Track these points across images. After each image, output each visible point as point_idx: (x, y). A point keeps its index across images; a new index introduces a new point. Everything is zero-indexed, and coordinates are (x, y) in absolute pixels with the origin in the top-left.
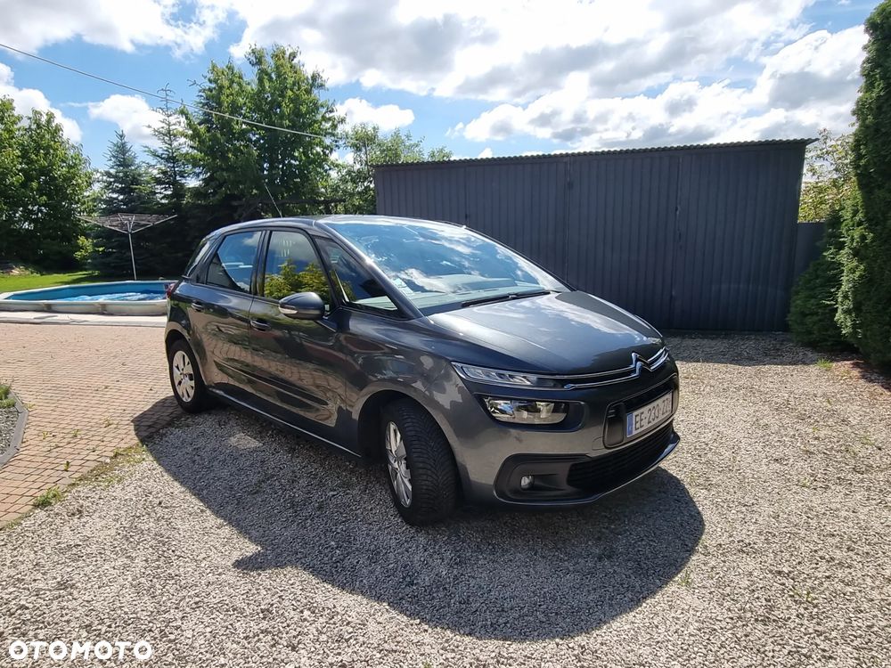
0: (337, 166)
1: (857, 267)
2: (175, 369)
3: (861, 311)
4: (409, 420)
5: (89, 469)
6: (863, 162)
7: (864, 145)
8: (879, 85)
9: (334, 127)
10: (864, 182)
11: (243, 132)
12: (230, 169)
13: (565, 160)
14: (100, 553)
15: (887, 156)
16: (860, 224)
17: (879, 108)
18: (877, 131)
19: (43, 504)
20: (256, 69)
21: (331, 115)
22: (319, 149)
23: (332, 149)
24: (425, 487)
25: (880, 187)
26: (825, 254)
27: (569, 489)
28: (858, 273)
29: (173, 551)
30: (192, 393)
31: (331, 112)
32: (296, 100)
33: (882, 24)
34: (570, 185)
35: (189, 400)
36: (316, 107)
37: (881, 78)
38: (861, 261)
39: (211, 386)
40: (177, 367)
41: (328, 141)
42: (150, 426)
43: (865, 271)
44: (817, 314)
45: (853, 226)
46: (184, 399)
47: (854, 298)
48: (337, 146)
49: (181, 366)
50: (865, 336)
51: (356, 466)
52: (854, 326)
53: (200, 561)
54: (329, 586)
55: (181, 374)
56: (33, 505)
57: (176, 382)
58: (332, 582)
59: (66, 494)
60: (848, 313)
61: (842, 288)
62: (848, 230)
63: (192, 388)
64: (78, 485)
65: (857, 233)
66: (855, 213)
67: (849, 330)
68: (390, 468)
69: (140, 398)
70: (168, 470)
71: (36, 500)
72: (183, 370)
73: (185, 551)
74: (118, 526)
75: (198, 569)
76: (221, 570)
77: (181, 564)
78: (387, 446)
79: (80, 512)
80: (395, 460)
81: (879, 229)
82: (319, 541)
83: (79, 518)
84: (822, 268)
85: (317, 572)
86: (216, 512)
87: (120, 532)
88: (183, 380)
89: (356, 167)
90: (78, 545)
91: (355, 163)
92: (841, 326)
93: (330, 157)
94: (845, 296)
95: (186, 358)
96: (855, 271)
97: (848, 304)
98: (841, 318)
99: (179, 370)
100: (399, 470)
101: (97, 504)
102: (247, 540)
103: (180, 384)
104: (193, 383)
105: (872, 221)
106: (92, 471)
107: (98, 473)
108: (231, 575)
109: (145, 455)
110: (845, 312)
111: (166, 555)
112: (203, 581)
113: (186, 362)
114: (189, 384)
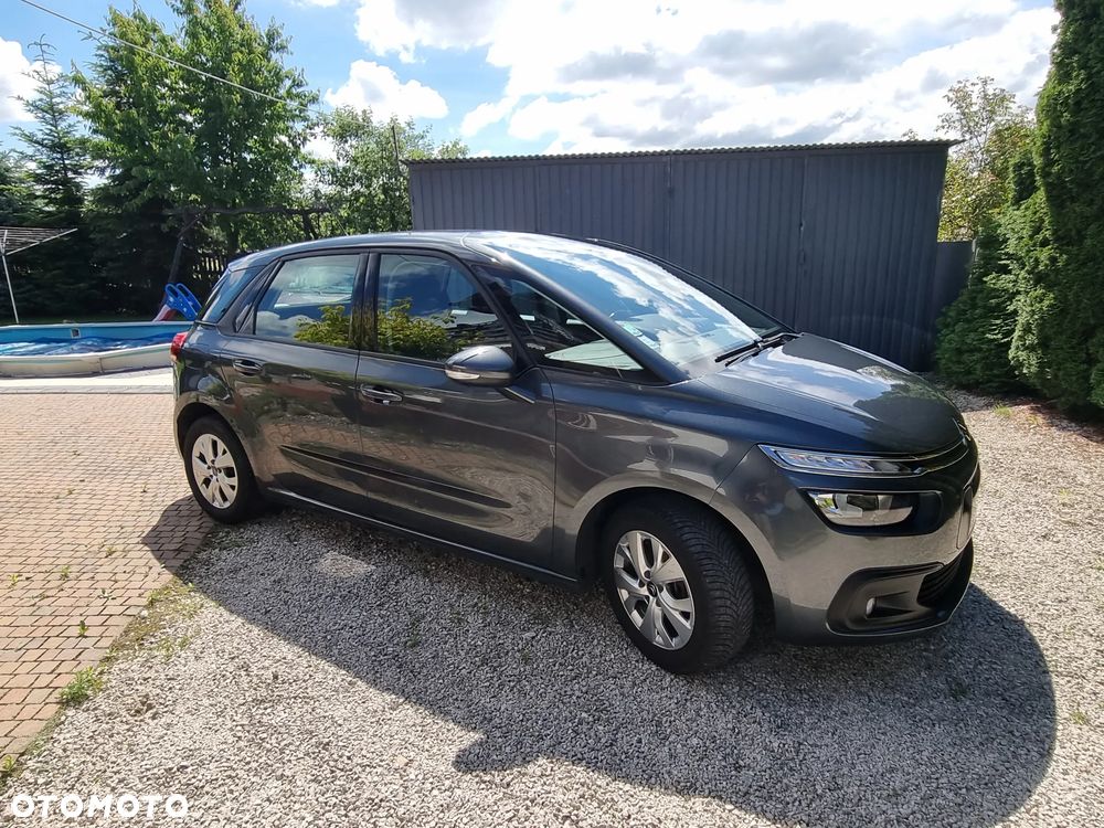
0: (313, 162)
1: (1044, 295)
2: (196, 462)
3: (1047, 347)
4: (686, 529)
5: (121, 630)
6: (1056, 169)
7: (1055, 148)
8: (1078, 75)
9: (304, 107)
10: (1054, 192)
13: (664, 159)
14: (230, 777)
15: (1087, 162)
16: (1044, 243)
17: (1077, 104)
18: (1072, 132)
19: (75, 699)
20: (183, 21)
21: (300, 90)
22: (284, 139)
23: (305, 139)
24: (723, 624)
25: (1073, 200)
26: (985, 279)
27: (921, 609)
28: (1046, 303)
29: (349, 758)
30: (232, 495)
31: (299, 85)
32: (247, 68)
34: (671, 192)
35: (227, 505)
36: (278, 77)
37: (1080, 68)
38: (1049, 288)
39: (270, 484)
40: (202, 458)
41: (299, 126)
42: (179, 551)
43: (1055, 299)
44: (980, 350)
45: (1034, 245)
46: (216, 504)
47: (1040, 331)
48: (312, 135)
49: (209, 456)
50: (1056, 376)
51: (534, 589)
52: (1041, 365)
53: (401, 772)
54: (628, 787)
55: (209, 468)
56: (57, 703)
57: (199, 481)
58: (627, 778)
59: (105, 678)
60: (1031, 348)
61: (1021, 320)
62: (1029, 251)
63: (233, 487)
64: (117, 660)
65: (1044, 255)
66: (1037, 230)
67: (1033, 369)
68: (624, 594)
69: (135, 505)
70: (253, 621)
71: (57, 694)
72: (213, 462)
73: (368, 755)
74: (230, 724)
75: (410, 785)
76: (447, 783)
77: (376, 779)
78: (619, 563)
79: (150, 707)
80: (642, 585)
81: (1074, 250)
82: (560, 713)
83: (154, 718)
84: (980, 296)
85: (593, 765)
86: (374, 683)
87: (239, 734)
88: (215, 477)
89: (341, 164)
90: (182, 767)
91: (339, 159)
92: (1022, 365)
93: (303, 150)
94: (1027, 330)
95: (221, 446)
96: (1042, 301)
97: (1031, 339)
98: (1023, 355)
99: (205, 463)
100: (651, 598)
101: (170, 688)
102: (452, 725)
103: (207, 482)
104: (234, 481)
105: (1062, 239)
106: (126, 632)
107: (138, 635)
108: (468, 787)
109: (198, 598)
110: (1027, 348)
111: (341, 767)
112: (431, 805)
113: (220, 452)
114: (225, 482)
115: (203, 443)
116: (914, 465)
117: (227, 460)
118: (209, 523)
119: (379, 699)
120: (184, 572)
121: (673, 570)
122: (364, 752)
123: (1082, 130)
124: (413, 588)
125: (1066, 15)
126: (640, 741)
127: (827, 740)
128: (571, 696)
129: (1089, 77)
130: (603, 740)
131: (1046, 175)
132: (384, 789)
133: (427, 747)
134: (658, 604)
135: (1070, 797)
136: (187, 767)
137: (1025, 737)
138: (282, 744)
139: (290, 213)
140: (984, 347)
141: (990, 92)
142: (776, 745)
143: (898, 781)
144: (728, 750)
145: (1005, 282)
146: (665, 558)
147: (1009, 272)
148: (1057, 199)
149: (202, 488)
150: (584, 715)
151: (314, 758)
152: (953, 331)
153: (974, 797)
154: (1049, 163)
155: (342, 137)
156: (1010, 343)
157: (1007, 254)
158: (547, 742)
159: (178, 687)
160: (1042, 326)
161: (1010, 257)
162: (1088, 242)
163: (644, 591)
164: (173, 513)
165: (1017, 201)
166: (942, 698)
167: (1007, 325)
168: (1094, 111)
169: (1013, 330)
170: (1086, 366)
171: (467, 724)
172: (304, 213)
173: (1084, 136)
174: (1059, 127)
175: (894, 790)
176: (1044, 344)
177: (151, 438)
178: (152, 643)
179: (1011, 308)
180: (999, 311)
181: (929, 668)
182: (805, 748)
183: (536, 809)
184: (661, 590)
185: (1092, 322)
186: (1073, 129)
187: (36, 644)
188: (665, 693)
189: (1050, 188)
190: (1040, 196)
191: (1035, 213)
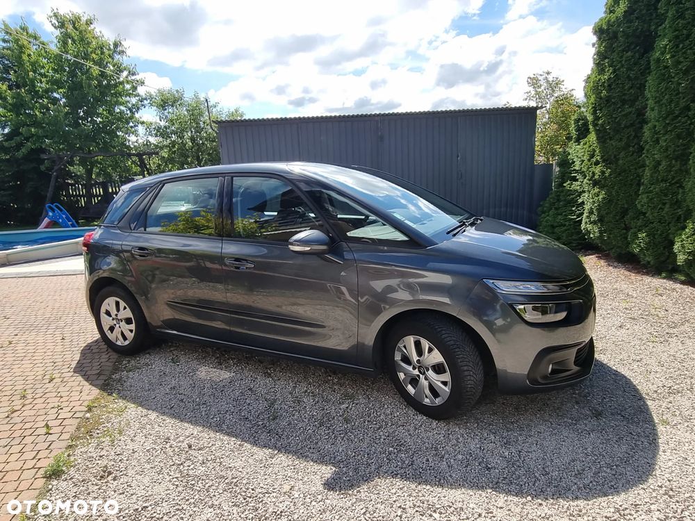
0: (143, 123)
1: (599, 192)
3: (602, 221)
4: (444, 332)
5: (74, 428)
6: (600, 122)
7: (600, 110)
8: (608, 70)
9: (135, 88)
10: (601, 135)
11: (47, 91)
12: (36, 124)
13: (376, 118)
14: (178, 510)
15: (617, 118)
16: (597, 163)
17: (609, 86)
18: (608, 101)
19: (55, 474)
20: (57, 32)
21: (133, 78)
22: (123, 108)
23: (138, 109)
24: (469, 386)
25: (611, 139)
26: (564, 185)
27: (576, 368)
28: (601, 197)
29: (253, 490)
30: (130, 336)
31: (134, 74)
32: (100, 63)
33: (608, 29)
34: (382, 138)
35: (127, 343)
36: (119, 70)
37: (610, 66)
38: (601, 188)
39: (159, 327)
40: (108, 313)
41: (134, 100)
42: (99, 374)
43: (605, 194)
44: (565, 225)
45: (591, 164)
46: (119, 343)
47: (599, 213)
48: (142, 105)
49: (114, 312)
50: (609, 238)
52: (601, 232)
53: (289, 494)
54: (428, 487)
55: (113, 319)
56: (44, 477)
57: (106, 328)
58: (426, 482)
59: (72, 458)
60: (594, 223)
61: (587, 207)
62: (589, 168)
63: (131, 331)
64: (77, 446)
65: (597, 170)
66: (592, 156)
67: (597, 234)
68: (402, 376)
69: (59, 348)
70: (164, 414)
71: (42, 472)
72: (116, 315)
73: (264, 487)
74: (168, 478)
75: (296, 501)
76: (320, 497)
77: (274, 500)
78: (398, 357)
79: (110, 473)
80: (414, 368)
81: (613, 166)
82: (376, 450)
83: (114, 479)
84: (562, 194)
85: (405, 477)
86: (255, 443)
87: (176, 483)
88: (117, 326)
89: (163, 123)
90: (144, 507)
91: (161, 120)
92: (590, 233)
93: (137, 115)
94: (591, 212)
95: (122, 304)
96: (598, 196)
97: (594, 218)
98: (589, 227)
99: (110, 316)
100: (421, 376)
101: (120, 460)
102: (312, 463)
103: (112, 329)
104: (133, 327)
105: (607, 161)
106: (78, 429)
107: (87, 429)
108: (334, 498)
109: (121, 403)
110: (591, 223)
111: (249, 495)
112: (313, 511)
113: (121, 308)
114: (126, 328)
115: (109, 304)
116: (567, 286)
117: (128, 313)
118: (115, 356)
119: (261, 453)
120: (107, 386)
121: (436, 357)
122: (262, 485)
123: (613, 100)
124: (262, 384)
125: (599, 38)
126: (428, 460)
127: (534, 447)
128: (379, 439)
129: (614, 72)
130: (407, 462)
131: (595, 125)
132: (281, 505)
133: (300, 478)
134: (426, 379)
135: (670, 464)
136: (147, 507)
137: (638, 435)
138: (207, 486)
139: (130, 155)
140: (567, 223)
142: (507, 454)
143: (578, 466)
144: (481, 460)
145: (576, 186)
146: (430, 350)
147: (577, 180)
148: (601, 138)
149: (108, 333)
150: (391, 449)
151: (231, 492)
152: (548, 215)
153: (621, 469)
154: (597, 118)
155: (163, 107)
156: (582, 219)
157: (575, 170)
158: (373, 467)
159: (125, 459)
160: (599, 210)
161: (577, 171)
162: (621, 162)
163: (416, 372)
164: (88, 351)
165: (578, 141)
166: (590, 419)
167: (579, 210)
168: (619, 89)
169: (583, 214)
170: (625, 231)
171: (321, 460)
172: (140, 155)
173: (614, 103)
174: (601, 98)
175: (578, 471)
176: (601, 220)
177: (57, 305)
178: (98, 434)
179: (580, 201)
180: (573, 202)
181: (577, 403)
182: (523, 454)
183: (379, 506)
184: (428, 370)
185: (626, 206)
186: (608, 99)
187: (17, 441)
189: (598, 132)
190: (592, 137)
191: (590, 147)
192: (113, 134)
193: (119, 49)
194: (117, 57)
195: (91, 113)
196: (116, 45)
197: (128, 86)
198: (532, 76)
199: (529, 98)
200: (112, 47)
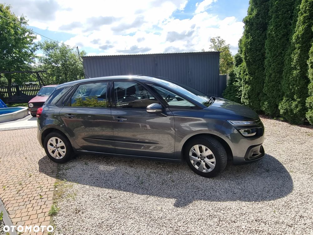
0: (37, 57)
1: (248, 86)
2: (49, 147)
5: (52, 195)
6: (248, 58)
7: (248, 53)
9: (32, 40)
13: (155, 56)
15: (254, 56)
16: (247, 75)
17: (251, 44)
18: (250, 50)
19: (53, 214)
21: (31, 35)
23: (35, 50)
25: (252, 65)
26: (233, 84)
27: (260, 153)
28: (249, 88)
30: (63, 154)
33: (249, 21)
34: (157, 64)
35: (61, 157)
37: (251, 36)
38: (249, 84)
39: (78, 149)
40: (51, 145)
42: (52, 172)
43: (251, 87)
45: (244, 75)
46: (57, 158)
47: (248, 95)
48: (37, 49)
49: (54, 144)
50: (253, 104)
52: (249, 102)
53: (161, 210)
54: (215, 202)
55: (54, 147)
56: (49, 216)
57: (50, 152)
58: (213, 200)
59: (58, 207)
60: (247, 99)
61: (243, 93)
62: (243, 77)
63: (64, 152)
64: (58, 202)
65: (247, 77)
66: (244, 72)
67: (248, 103)
68: (192, 162)
69: (26, 163)
70: (91, 185)
71: (47, 214)
72: (56, 145)
73: (150, 209)
74: (107, 210)
75: (165, 212)
76: (174, 210)
77: (156, 213)
78: (190, 154)
79: (79, 211)
80: (199, 158)
81: (253, 76)
82: (189, 191)
83: (83, 213)
84: (232, 87)
85: (205, 200)
86: (138, 193)
87: (112, 212)
88: (57, 150)
89: (48, 57)
90: (102, 222)
91: (46, 56)
92: (244, 103)
93: (34, 53)
94: (245, 94)
95: (59, 140)
96: (248, 88)
97: (246, 97)
98: (245, 100)
99: (53, 146)
100: (202, 161)
101: (81, 206)
102: (165, 198)
103: (53, 152)
104: (65, 150)
105: (251, 74)
106: (54, 195)
107: (58, 196)
108: (180, 210)
109: (69, 183)
110: (246, 99)
111: (145, 213)
112: (174, 215)
113: (59, 141)
114: (61, 151)
115: (53, 140)
117: (62, 144)
118: (56, 164)
119: (143, 197)
120: (58, 177)
121: (209, 152)
122: (148, 208)
123: (253, 50)
124: (130, 170)
125: (246, 25)
126: (211, 193)
127: (249, 184)
128: (189, 187)
129: (253, 38)
130: (203, 194)
131: (245, 59)
132: (160, 215)
133: (163, 204)
134: (204, 162)
135: (298, 185)
136: (103, 222)
137: (284, 177)
138: (125, 211)
139: (32, 72)
140: (235, 99)
141: (220, 40)
142: (240, 187)
143: (267, 189)
144: (231, 191)
145: (237, 84)
146: (206, 150)
147: (238, 82)
148: (248, 64)
149: (51, 154)
150: (195, 190)
151: (137, 212)
152: (227, 96)
153: (282, 189)
154: (246, 57)
155: (47, 49)
156: (241, 98)
157: (236, 77)
158: (191, 198)
159: (83, 205)
160: (248, 93)
161: (237, 78)
162: (256, 74)
163: (199, 159)
164: (41, 162)
165: (237, 65)
166: (265, 173)
167: (239, 94)
168: (255, 45)
169: (242, 95)
170: (259, 102)
171: (169, 197)
172: (37, 72)
173: (253, 51)
174: (248, 49)
175: (268, 191)
176: (249, 97)
178: (65, 196)
179: (239, 90)
180: (237, 91)
181: (259, 167)
182: (246, 187)
183: (199, 210)
184: (205, 158)
185: (259, 92)
186: (250, 49)
187: (28, 202)
188: (209, 182)
189: (247, 62)
190: (244, 64)
191: (243, 68)
192: (22, 62)
193: (24, 21)
194: (23, 25)
195: (10, 52)
196: (21, 19)
197: (28, 39)
198: (212, 38)
199: (212, 48)
200: (19, 20)
